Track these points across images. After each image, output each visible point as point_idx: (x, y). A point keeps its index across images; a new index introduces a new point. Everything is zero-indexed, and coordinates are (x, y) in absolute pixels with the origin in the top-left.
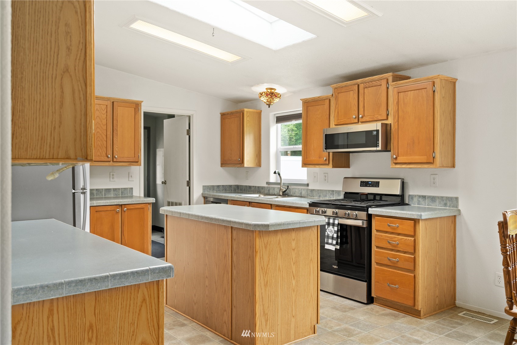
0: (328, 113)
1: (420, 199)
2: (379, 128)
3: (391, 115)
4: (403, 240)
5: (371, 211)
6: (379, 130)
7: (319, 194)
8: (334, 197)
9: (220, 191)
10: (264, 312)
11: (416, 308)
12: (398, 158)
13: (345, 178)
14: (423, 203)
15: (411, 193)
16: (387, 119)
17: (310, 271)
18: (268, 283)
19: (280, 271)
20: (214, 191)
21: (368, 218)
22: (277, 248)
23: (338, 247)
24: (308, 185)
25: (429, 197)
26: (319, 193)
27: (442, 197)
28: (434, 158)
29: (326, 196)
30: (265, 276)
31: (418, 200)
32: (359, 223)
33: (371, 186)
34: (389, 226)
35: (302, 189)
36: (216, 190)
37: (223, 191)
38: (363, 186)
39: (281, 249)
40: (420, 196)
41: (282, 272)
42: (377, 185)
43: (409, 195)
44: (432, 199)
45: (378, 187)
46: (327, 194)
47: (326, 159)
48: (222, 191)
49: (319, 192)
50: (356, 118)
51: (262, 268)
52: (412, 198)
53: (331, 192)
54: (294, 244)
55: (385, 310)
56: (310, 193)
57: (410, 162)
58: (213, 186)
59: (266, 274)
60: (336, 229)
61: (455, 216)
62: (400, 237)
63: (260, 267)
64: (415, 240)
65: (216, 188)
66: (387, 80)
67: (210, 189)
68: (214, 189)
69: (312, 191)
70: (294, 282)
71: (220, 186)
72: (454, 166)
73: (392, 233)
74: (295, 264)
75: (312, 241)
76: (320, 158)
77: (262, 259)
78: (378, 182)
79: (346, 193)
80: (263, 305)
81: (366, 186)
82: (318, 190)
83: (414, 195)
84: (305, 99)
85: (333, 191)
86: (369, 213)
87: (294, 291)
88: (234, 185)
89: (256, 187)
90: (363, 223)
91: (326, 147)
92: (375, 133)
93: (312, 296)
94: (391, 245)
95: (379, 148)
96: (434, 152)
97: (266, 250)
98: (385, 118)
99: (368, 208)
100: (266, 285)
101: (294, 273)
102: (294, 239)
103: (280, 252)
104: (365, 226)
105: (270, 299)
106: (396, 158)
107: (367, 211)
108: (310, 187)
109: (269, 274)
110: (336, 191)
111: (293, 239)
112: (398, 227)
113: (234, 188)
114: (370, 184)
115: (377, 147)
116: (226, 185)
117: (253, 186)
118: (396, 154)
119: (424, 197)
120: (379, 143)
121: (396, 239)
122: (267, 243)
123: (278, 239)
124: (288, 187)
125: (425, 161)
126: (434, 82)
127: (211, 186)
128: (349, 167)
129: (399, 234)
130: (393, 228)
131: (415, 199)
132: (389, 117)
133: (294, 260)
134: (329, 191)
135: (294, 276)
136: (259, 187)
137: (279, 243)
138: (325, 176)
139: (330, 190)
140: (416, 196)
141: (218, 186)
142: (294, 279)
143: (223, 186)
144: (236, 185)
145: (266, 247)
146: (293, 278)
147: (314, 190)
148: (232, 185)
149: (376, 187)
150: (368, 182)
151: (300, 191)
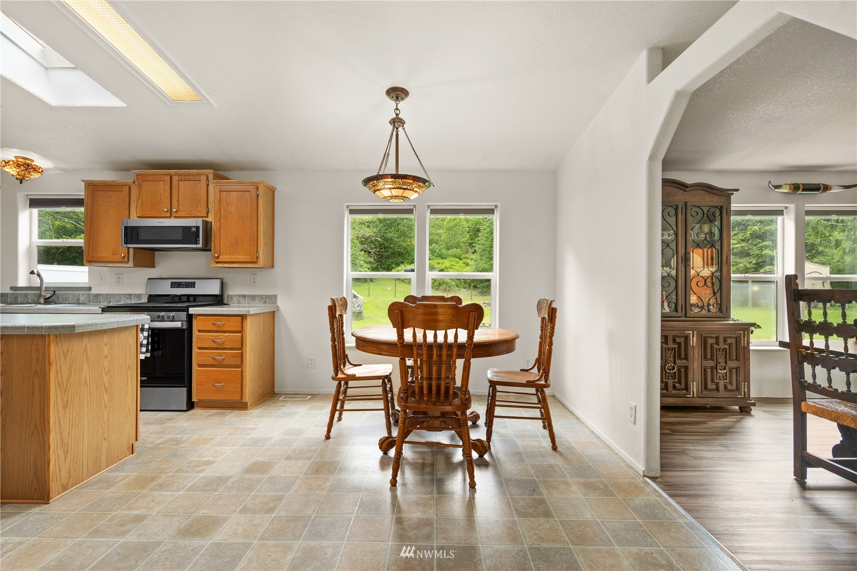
0: (128, 202)
1: (240, 299)
2: (200, 225)
3: (212, 213)
4: (229, 337)
5: (192, 311)
6: (199, 227)
7: (109, 300)
10: (62, 442)
11: (243, 401)
12: (220, 257)
13: (149, 279)
14: (243, 302)
15: (230, 293)
16: (207, 217)
17: (127, 381)
18: (69, 403)
19: (87, 385)
21: (188, 319)
22: (83, 357)
23: (148, 355)
24: (90, 289)
25: (249, 296)
26: (108, 298)
27: (262, 296)
28: (257, 257)
29: (120, 301)
30: (65, 394)
31: (238, 300)
32: (178, 324)
33: (184, 286)
34: (214, 324)
35: (80, 294)
38: (174, 287)
39: (87, 357)
40: (240, 296)
41: (90, 385)
42: (192, 285)
43: (228, 295)
44: (252, 298)
45: (194, 287)
46: (121, 298)
47: (124, 256)
49: (108, 296)
50: (167, 211)
51: (59, 384)
52: (232, 298)
53: (127, 296)
54: (106, 350)
55: (209, 412)
56: (93, 299)
57: (233, 261)
59: (65, 392)
60: (146, 334)
61: (274, 312)
62: (227, 334)
63: (57, 383)
64: (242, 335)
66: (208, 176)
69: (97, 296)
70: (106, 397)
72: (273, 267)
73: (217, 332)
74: (108, 374)
75: (130, 344)
76: (114, 254)
77: (59, 372)
78: (194, 283)
79: (150, 295)
80: (61, 433)
81: (178, 287)
82: (107, 295)
83: (233, 295)
84: (89, 181)
85: (131, 295)
86: (190, 313)
87: (106, 408)
90: (182, 324)
91: (127, 241)
92: (194, 229)
93: (129, 410)
94: (215, 343)
95: (200, 246)
96: (257, 252)
97: (65, 361)
98: (205, 215)
99: (188, 308)
100: (65, 406)
101: (106, 385)
102: (107, 344)
103: (87, 360)
104: (185, 327)
105: (71, 423)
106: (218, 257)
107: (188, 311)
108: (93, 292)
109: (70, 391)
110: (135, 294)
111: (105, 343)
112: (224, 324)
114: (183, 285)
115: (197, 244)
118: (218, 253)
119: (244, 296)
120: (199, 240)
121: (222, 337)
122: (68, 351)
123: (84, 344)
124: (54, 292)
125: (250, 261)
126: (258, 187)
128: (154, 267)
129: (225, 332)
130: (220, 326)
131: (235, 299)
132: (210, 215)
133: (106, 369)
134: (124, 295)
135: (106, 389)
137: (86, 349)
138: (119, 278)
139: (126, 294)
140: (235, 295)
142: (106, 392)
145: (65, 357)
146: (104, 392)
147: (101, 294)
149: (191, 287)
150: (181, 282)
151: (77, 297)
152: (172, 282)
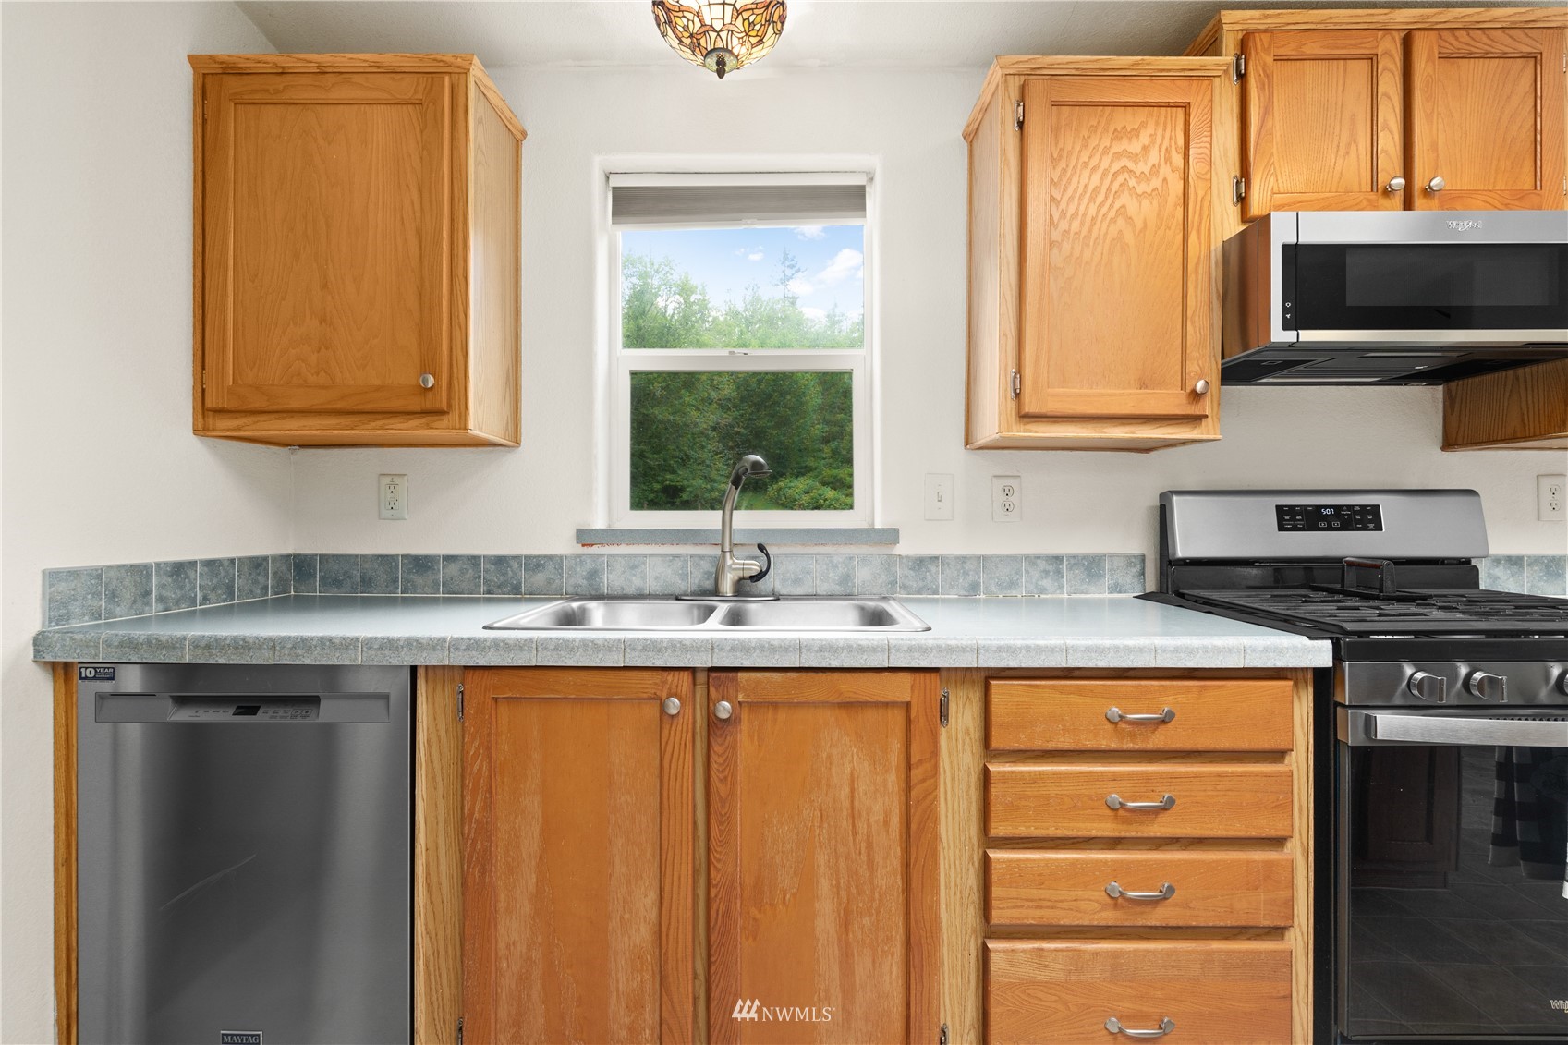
7: (971, 578)
8: (1061, 587)
9: (193, 603)
13: (1171, 493)
20: (148, 604)
24: (893, 536)
25: (1534, 560)
26: (966, 574)
31: (1490, 575)
33: (1337, 524)
35: (852, 558)
36: (160, 599)
37: (212, 597)
38: (1295, 529)
40: (1496, 561)
42: (1367, 519)
44: (1546, 567)
45: (1379, 528)
46: (1018, 572)
48: (205, 599)
49: (968, 566)
53: (1042, 565)
56: (905, 577)
58: (140, 572)
65: (161, 586)
67: (113, 596)
68: (147, 593)
69: (920, 563)
71: (193, 564)
78: (1375, 511)
81: (1312, 527)
82: (963, 558)
85: (1058, 559)
88: (276, 558)
89: (474, 560)
91: (1295, 316)
108: (905, 548)
110: (1074, 557)
113: (275, 574)
114: (1330, 518)
116: (232, 561)
117: (450, 559)
119: (1515, 562)
124: (762, 550)
127: (119, 567)
134: (1032, 560)
136: (500, 561)
138: (1007, 492)
139: (1038, 557)
141: (179, 570)
143: (211, 564)
144: (288, 556)
147: (937, 558)
148: (265, 559)
149: (1365, 528)
150: (1319, 508)
151: (841, 570)
152: (1280, 509)
